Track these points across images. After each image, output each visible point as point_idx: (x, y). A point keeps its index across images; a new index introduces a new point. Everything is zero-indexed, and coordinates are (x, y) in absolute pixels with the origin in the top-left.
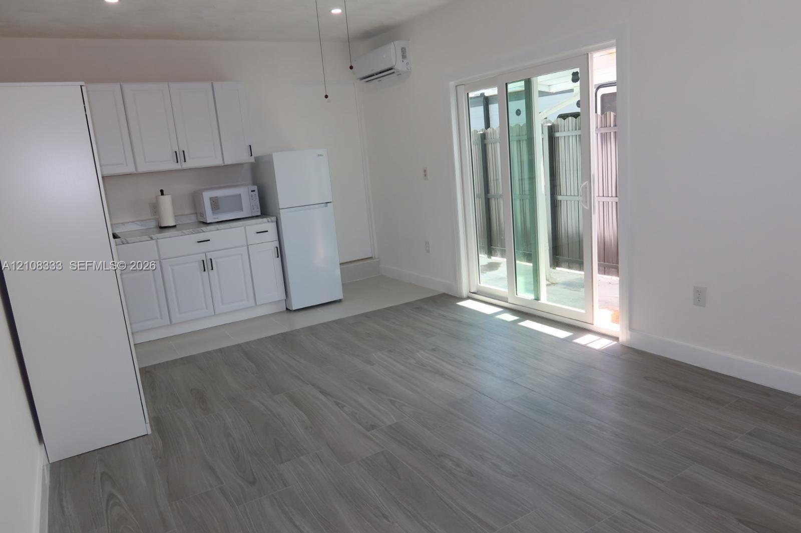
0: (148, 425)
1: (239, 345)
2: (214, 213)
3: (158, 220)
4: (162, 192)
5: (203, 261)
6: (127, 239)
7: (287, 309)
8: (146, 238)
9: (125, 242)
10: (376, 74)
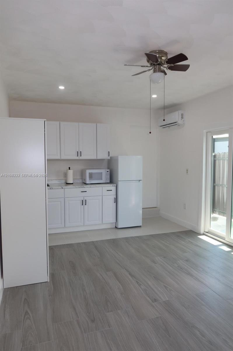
0: (49, 277)
1: (93, 242)
2: (90, 180)
3: (66, 180)
4: (69, 168)
5: (82, 200)
6: (53, 187)
7: (116, 227)
8: (60, 187)
9: (51, 188)
10: (168, 124)
